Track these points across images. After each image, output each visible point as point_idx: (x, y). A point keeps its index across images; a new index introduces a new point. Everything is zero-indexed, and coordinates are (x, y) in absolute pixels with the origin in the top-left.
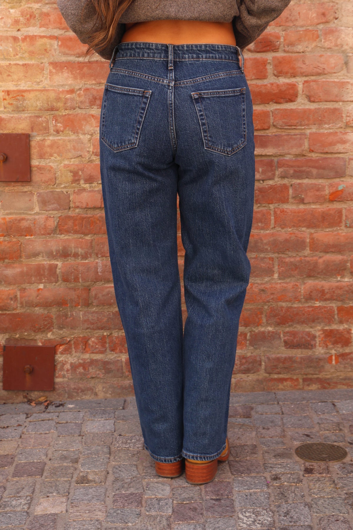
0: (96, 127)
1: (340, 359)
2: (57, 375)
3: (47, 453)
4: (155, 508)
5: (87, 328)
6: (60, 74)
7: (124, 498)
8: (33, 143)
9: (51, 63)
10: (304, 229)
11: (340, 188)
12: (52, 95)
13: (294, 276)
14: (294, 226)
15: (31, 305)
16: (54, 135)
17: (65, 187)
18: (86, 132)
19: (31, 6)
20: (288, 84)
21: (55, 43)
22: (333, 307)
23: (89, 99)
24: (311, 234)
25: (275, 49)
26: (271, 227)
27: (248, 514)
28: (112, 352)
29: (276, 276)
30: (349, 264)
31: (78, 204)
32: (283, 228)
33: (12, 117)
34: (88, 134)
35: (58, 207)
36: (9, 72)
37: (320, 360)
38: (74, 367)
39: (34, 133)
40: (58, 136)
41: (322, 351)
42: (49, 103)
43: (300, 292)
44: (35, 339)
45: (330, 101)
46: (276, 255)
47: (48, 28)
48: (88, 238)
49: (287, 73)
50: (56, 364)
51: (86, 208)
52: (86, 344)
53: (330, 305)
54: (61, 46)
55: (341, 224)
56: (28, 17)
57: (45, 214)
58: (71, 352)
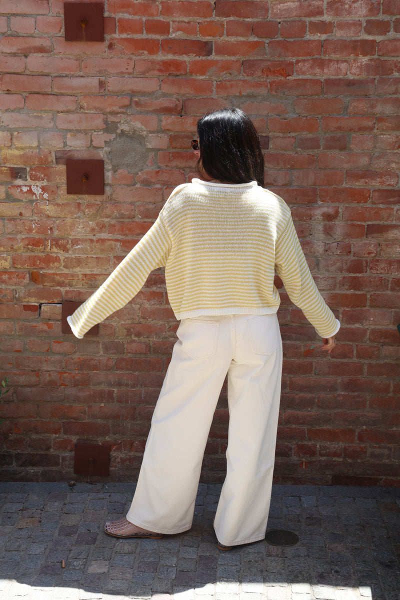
0: (144, 299)
1: (308, 465)
2: (111, 465)
5: (134, 435)
9: (115, 257)
10: (286, 375)
11: (312, 348)
15: (95, 417)
17: (121, 339)
18: (137, 303)
19: (103, 220)
21: (118, 244)
24: (291, 378)
30: (316, 400)
31: (129, 351)
33: (87, 292)
35: (116, 352)
36: (87, 262)
37: (294, 465)
38: (123, 461)
41: (296, 459)
43: (282, 417)
44: (97, 440)
47: (114, 234)
48: (136, 373)
50: (110, 458)
51: (135, 353)
52: (132, 445)
53: (303, 427)
54: (122, 246)
55: (312, 372)
56: (101, 227)
57: (107, 356)
58: (121, 450)
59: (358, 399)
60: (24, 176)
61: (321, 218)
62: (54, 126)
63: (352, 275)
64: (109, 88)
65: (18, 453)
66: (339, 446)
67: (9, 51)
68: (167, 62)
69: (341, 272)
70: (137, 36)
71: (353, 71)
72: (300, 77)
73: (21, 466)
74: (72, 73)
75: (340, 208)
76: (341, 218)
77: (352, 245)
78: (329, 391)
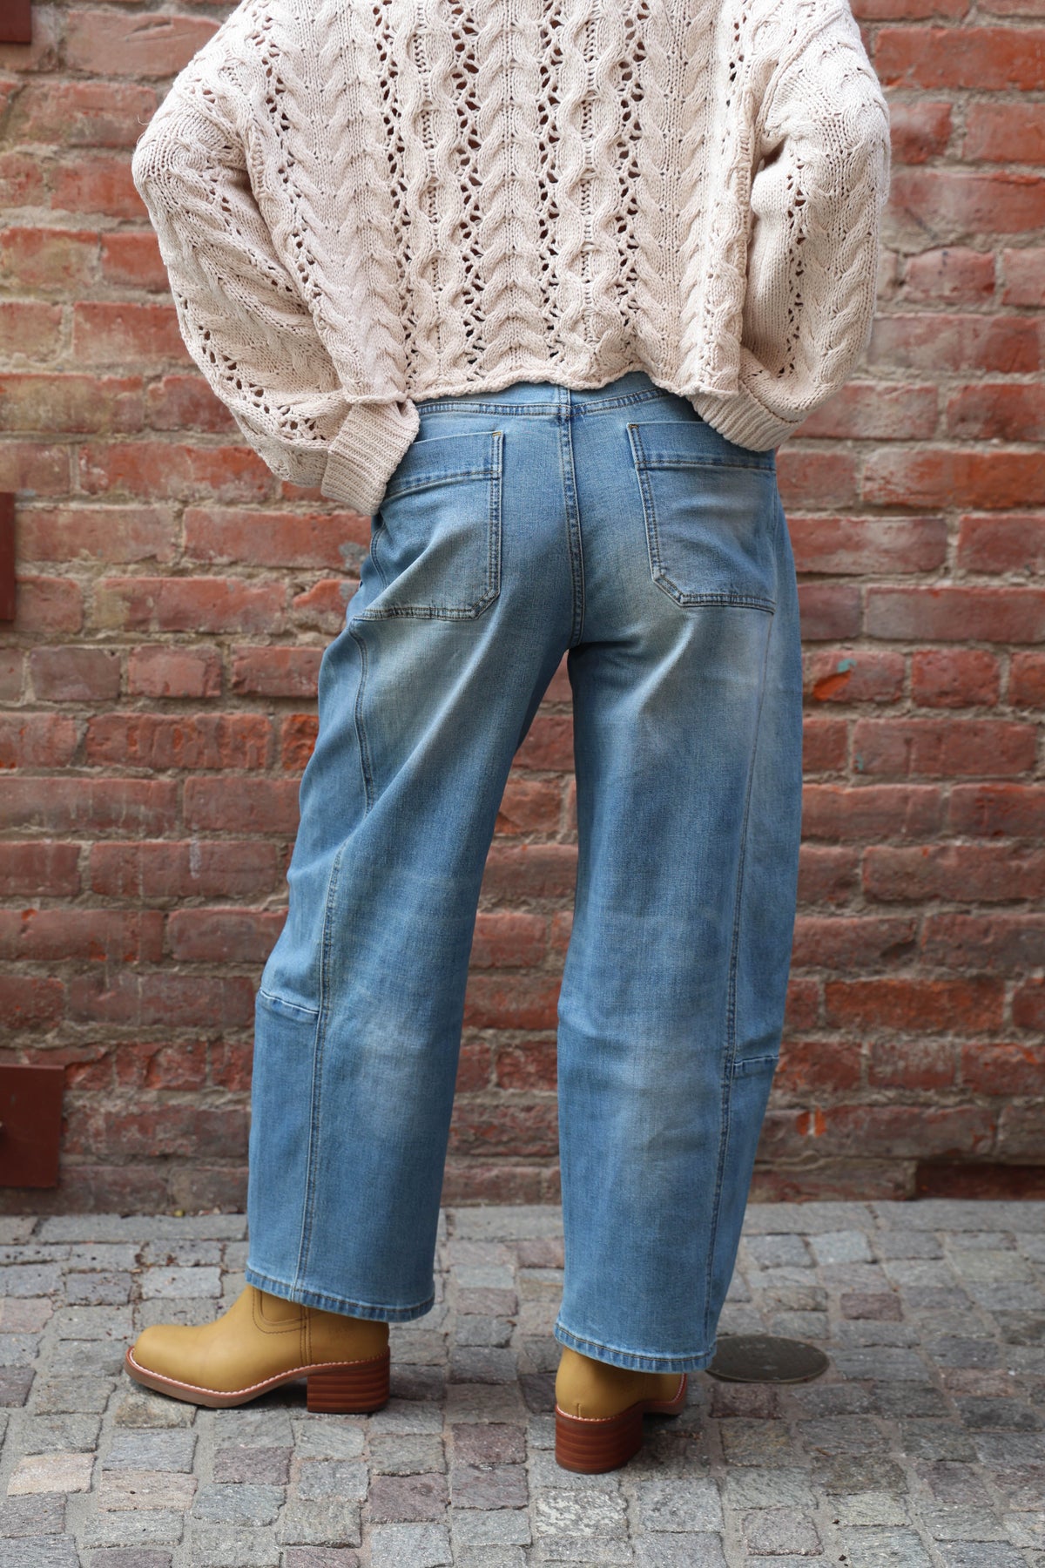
0: (197, 479)
1: (828, 1123)
2: (68, 1145)
3: (41, 1346)
4: (324, 1484)
5: (156, 1022)
6: (104, 335)
7: (242, 1461)
8: (24, 519)
9: (81, 308)
11: (842, 667)
12: (81, 391)
15: (4, 951)
16: (82, 498)
17: (108, 640)
18: (170, 493)
19: (30, 149)
21: (94, 253)
22: (814, 984)
23: (181, 405)
27: (561, 1504)
28: (221, 1088)
30: (859, 871)
31: (141, 686)
34: (176, 499)
35: (88, 692)
37: (778, 1123)
38: (116, 1125)
39: (30, 492)
40: (93, 501)
41: (783, 1102)
42: (72, 412)
44: (12, 1045)
45: (822, 437)
47: (73, 211)
48: (165, 778)
50: (65, 1115)
51: (162, 697)
52: (151, 1063)
53: (808, 978)
54: (108, 261)
55: (842, 764)
56: (22, 179)
57: (51, 709)
58: (109, 1083)
59: (1014, 863)
63: (1000, 379)
66: (943, 1048)
69: (957, 369)
75: (955, 109)
76: (959, 152)
77: (1000, 259)
78: (906, 835)
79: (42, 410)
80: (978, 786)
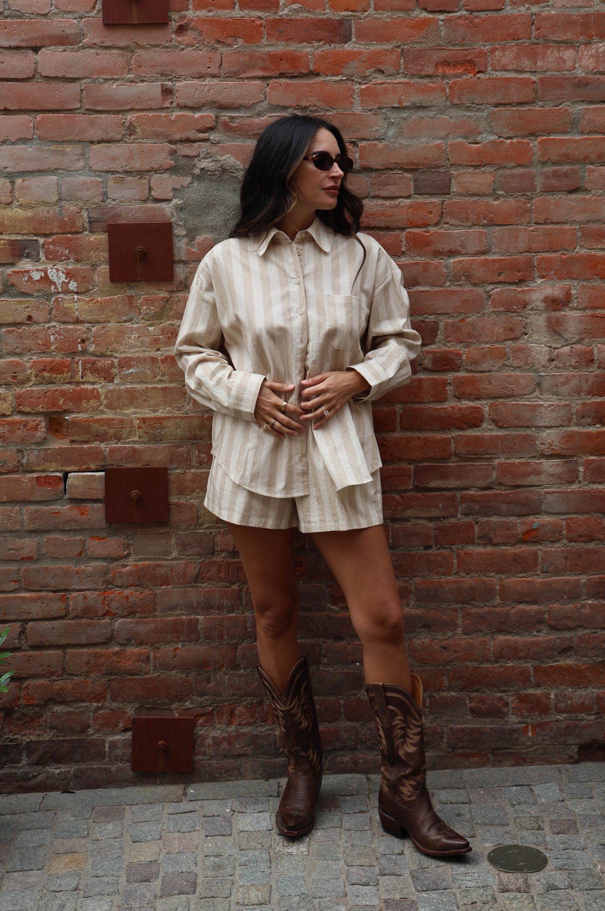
1: (537, 730)
2: (196, 752)
5: (233, 695)
8: (172, 477)
10: (492, 574)
11: (535, 526)
12: (196, 422)
13: (481, 631)
14: (481, 571)
15: (166, 667)
16: (196, 467)
17: (208, 528)
19: (173, 323)
20: (471, 407)
22: (528, 667)
24: (501, 580)
25: (457, 369)
26: (454, 572)
28: (263, 724)
29: (459, 631)
30: (546, 616)
31: (223, 547)
32: (467, 574)
33: (148, 448)
35: (200, 551)
36: (147, 396)
37: (514, 731)
38: (217, 742)
39: (174, 466)
40: (201, 468)
41: (516, 721)
42: (192, 431)
43: (489, 649)
44: (171, 708)
45: (521, 427)
46: (460, 605)
48: (235, 587)
49: (470, 395)
50: (195, 738)
51: (233, 552)
52: (232, 713)
53: (525, 665)
55: (536, 569)
56: (169, 335)
57: (185, 559)
58: (214, 723)
60: (34, 253)
61: (541, 305)
62: (85, 168)
63: (599, 399)
64: (178, 101)
65: (31, 741)
66: (588, 694)
67: (7, 44)
68: (274, 55)
69: (579, 396)
70: (225, 14)
71: (585, 62)
72: (499, 74)
73: (37, 764)
74: (115, 77)
75: (572, 287)
76: (575, 305)
77: (596, 349)
78: (567, 599)
79: (179, 431)
80: (598, 576)
